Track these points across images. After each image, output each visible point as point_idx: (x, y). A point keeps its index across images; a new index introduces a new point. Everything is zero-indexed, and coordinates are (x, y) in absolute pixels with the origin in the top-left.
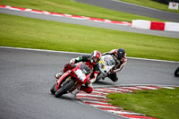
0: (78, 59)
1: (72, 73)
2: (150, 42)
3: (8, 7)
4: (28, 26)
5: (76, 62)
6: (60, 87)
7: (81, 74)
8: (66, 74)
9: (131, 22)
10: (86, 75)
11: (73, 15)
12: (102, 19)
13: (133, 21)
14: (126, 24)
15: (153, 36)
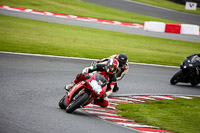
0: (92, 68)
1: (87, 85)
2: (165, 47)
3: (6, 7)
4: (28, 28)
5: (90, 71)
6: (72, 100)
7: (96, 86)
8: (78, 86)
9: (143, 24)
10: (102, 86)
11: (79, 17)
12: (111, 21)
13: (146, 23)
14: (138, 26)
15: (167, 40)
